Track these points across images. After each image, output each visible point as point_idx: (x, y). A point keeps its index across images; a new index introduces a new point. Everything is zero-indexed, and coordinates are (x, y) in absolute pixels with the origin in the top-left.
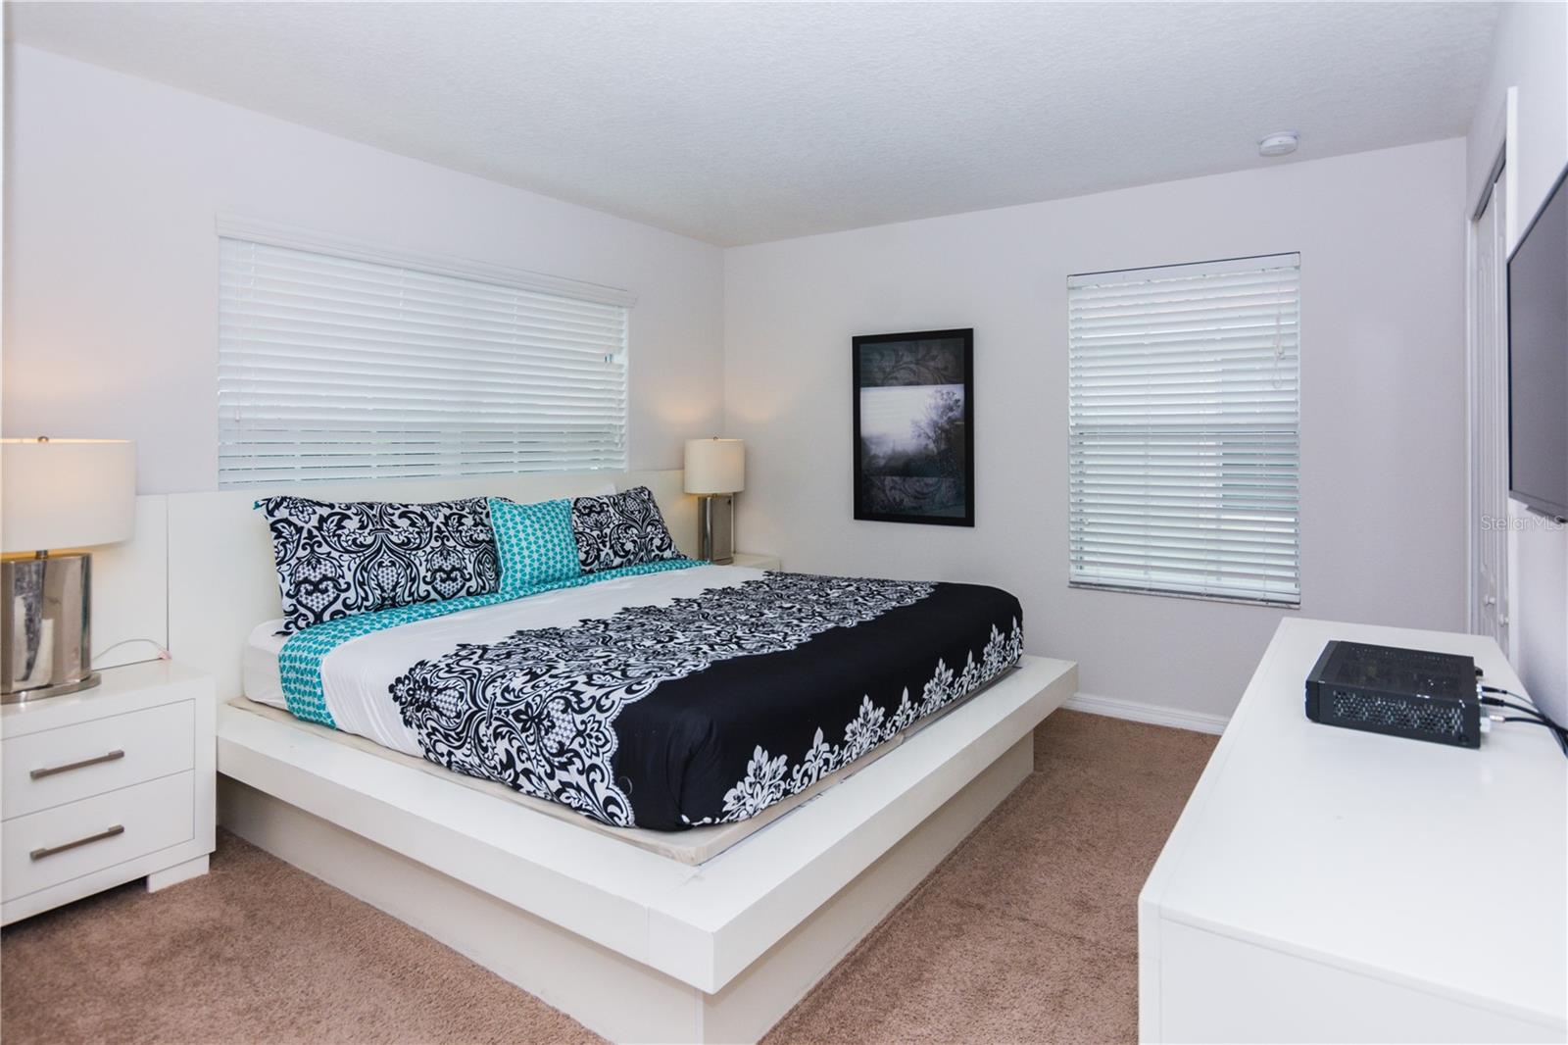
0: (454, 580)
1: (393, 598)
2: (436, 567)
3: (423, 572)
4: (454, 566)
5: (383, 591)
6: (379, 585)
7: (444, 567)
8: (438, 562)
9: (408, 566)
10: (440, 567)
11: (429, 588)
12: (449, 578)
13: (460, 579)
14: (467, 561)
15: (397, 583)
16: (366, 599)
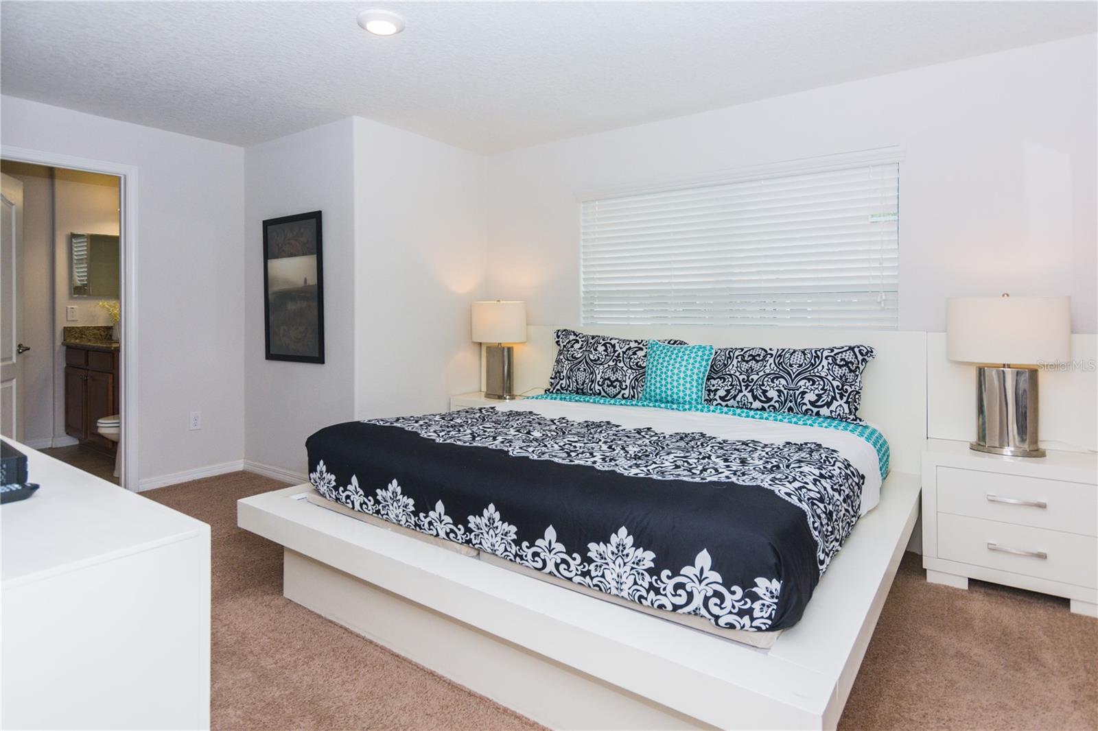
0: (615, 387)
1: (582, 389)
2: (606, 377)
3: (598, 378)
4: (617, 379)
5: (578, 384)
6: (576, 380)
7: (611, 378)
8: (609, 374)
9: (592, 373)
10: (609, 377)
11: (600, 388)
12: (612, 385)
13: (618, 387)
14: (627, 377)
15: (585, 382)
16: (569, 386)
